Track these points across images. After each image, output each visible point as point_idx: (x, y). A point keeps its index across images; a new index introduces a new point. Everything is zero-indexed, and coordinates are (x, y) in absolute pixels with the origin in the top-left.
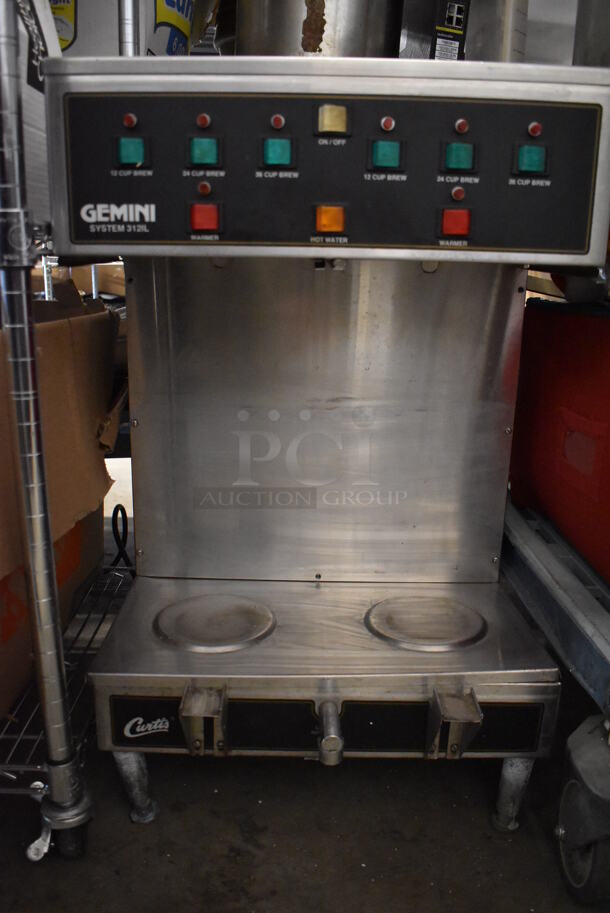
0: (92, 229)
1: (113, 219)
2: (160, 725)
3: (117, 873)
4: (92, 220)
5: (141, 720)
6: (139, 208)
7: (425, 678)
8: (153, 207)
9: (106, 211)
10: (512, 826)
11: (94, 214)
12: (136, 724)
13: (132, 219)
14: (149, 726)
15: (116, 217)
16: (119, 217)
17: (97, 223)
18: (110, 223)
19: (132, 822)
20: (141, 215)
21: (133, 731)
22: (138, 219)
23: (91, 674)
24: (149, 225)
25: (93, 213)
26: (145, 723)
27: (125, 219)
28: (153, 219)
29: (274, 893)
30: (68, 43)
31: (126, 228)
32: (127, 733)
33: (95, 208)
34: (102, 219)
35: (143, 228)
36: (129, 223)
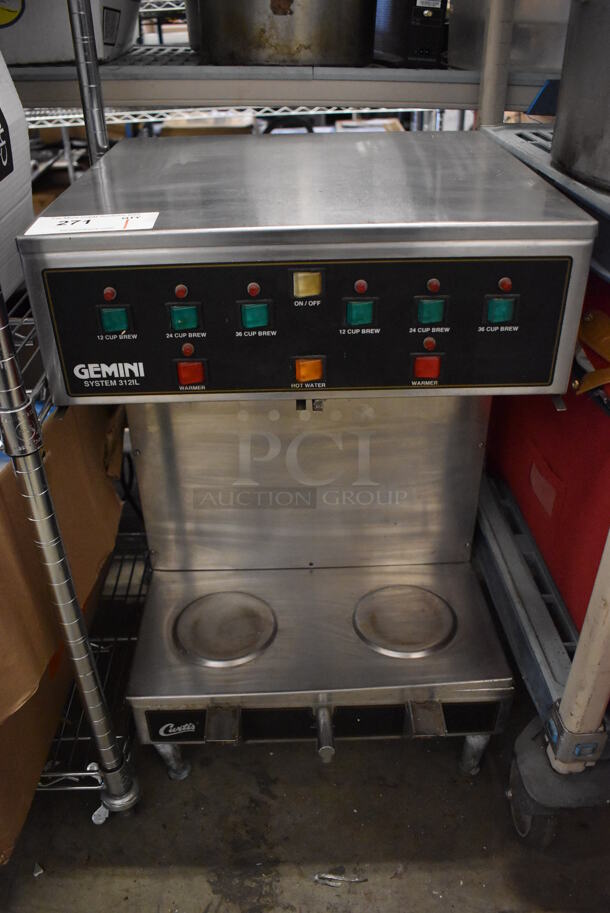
0: (87, 384)
1: (105, 376)
2: (189, 727)
3: (164, 826)
4: (86, 376)
5: (172, 725)
6: (127, 366)
7: (403, 690)
8: (141, 365)
9: (98, 369)
10: (474, 772)
11: (87, 372)
12: (168, 728)
13: (122, 375)
14: (179, 729)
15: (107, 374)
16: (110, 374)
17: (91, 379)
18: (102, 378)
19: (170, 778)
20: (131, 371)
21: (166, 731)
22: (128, 375)
23: (127, 698)
24: (139, 379)
25: (85, 371)
26: (175, 727)
27: (116, 375)
28: (142, 374)
29: (286, 839)
30: (17, 14)
31: (118, 383)
32: (161, 732)
33: (87, 368)
34: (93, 376)
35: (134, 382)
36: (120, 378)
